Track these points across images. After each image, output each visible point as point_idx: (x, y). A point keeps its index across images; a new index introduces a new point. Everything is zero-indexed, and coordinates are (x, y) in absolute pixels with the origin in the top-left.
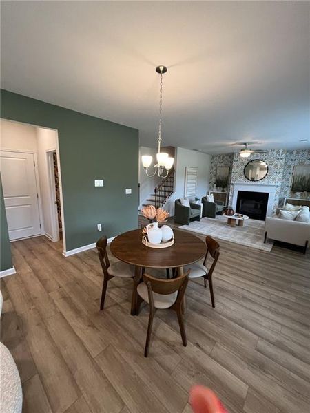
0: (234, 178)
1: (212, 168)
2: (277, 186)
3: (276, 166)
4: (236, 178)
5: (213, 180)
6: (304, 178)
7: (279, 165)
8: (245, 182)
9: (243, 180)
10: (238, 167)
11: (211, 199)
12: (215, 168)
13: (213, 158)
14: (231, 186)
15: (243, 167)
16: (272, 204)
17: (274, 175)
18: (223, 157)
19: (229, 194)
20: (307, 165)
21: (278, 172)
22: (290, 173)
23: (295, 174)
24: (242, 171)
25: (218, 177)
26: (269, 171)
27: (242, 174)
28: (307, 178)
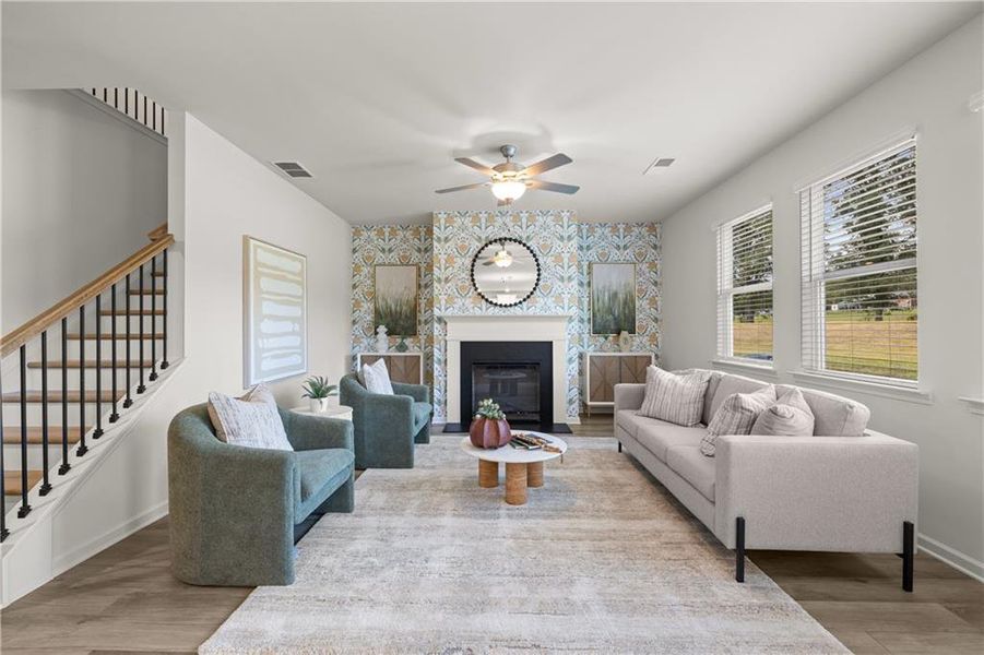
0: (443, 298)
1: (357, 269)
2: (571, 319)
3: (558, 258)
4: (450, 300)
5: (366, 313)
6: (615, 294)
7: (566, 256)
8: (478, 312)
9: (470, 304)
10: (450, 260)
11: (380, 382)
12: (365, 270)
13: (357, 234)
14: (437, 328)
15: (468, 262)
16: (565, 374)
17: (558, 286)
18: (393, 232)
19: (429, 357)
20: (616, 262)
21: (566, 276)
22: (581, 284)
23: (594, 285)
24: (466, 275)
25: (383, 299)
26: (543, 274)
27: (468, 283)
28: (621, 296)
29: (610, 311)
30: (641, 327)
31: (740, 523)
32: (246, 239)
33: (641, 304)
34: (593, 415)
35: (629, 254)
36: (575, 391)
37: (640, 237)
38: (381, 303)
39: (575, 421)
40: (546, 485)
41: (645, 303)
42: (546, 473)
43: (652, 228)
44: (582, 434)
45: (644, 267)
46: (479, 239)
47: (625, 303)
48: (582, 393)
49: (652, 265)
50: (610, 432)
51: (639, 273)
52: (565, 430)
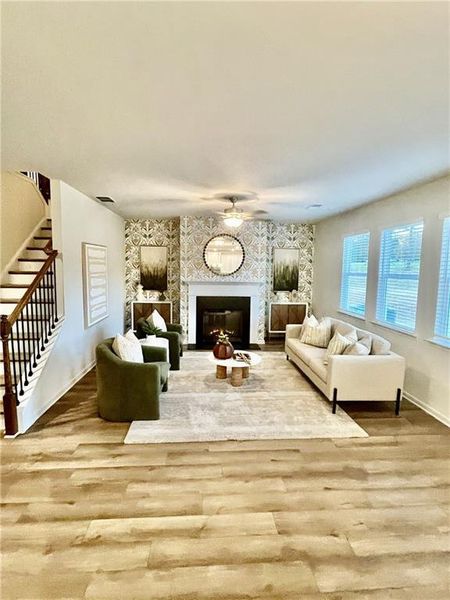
0: (186, 270)
1: (128, 248)
2: (261, 284)
3: (255, 247)
4: (190, 271)
5: (135, 275)
6: (287, 267)
8: (207, 279)
9: (202, 274)
10: (190, 246)
12: (134, 248)
14: (182, 287)
15: (201, 248)
16: (257, 316)
17: (254, 264)
18: (152, 225)
19: (177, 305)
20: (288, 248)
21: (259, 258)
22: (268, 260)
23: (275, 261)
24: (200, 256)
25: (146, 267)
26: (246, 256)
27: (201, 261)
28: (291, 269)
29: (284, 277)
30: (301, 287)
31: (335, 390)
32: (83, 244)
33: (302, 274)
34: (272, 339)
35: (296, 243)
36: (263, 325)
37: (303, 233)
38: (145, 270)
39: (262, 342)
40: (250, 378)
41: (304, 272)
42: (250, 371)
43: (310, 228)
44: (266, 350)
45: (305, 251)
46: (209, 234)
47: (293, 273)
48: (266, 326)
49: (310, 250)
50: (282, 349)
51: (302, 255)
52: (256, 348)
